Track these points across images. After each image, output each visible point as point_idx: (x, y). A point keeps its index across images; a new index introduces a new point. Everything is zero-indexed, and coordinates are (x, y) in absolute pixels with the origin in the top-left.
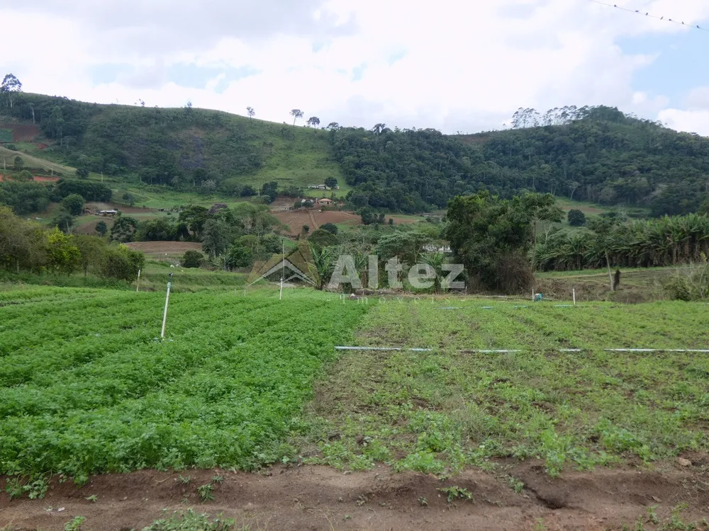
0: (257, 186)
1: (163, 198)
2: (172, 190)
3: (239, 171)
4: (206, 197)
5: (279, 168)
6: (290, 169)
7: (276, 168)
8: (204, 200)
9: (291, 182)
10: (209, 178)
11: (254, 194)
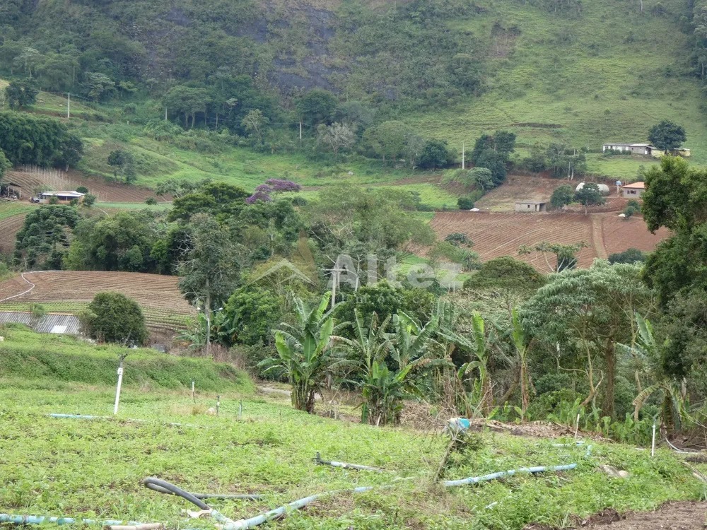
0: (461, 143)
1: (216, 165)
2: (243, 146)
3: (420, 101)
4: (326, 169)
5: (532, 94)
6: (559, 98)
7: (520, 95)
8: (320, 175)
9: (558, 135)
10: (340, 117)
11: (451, 164)
